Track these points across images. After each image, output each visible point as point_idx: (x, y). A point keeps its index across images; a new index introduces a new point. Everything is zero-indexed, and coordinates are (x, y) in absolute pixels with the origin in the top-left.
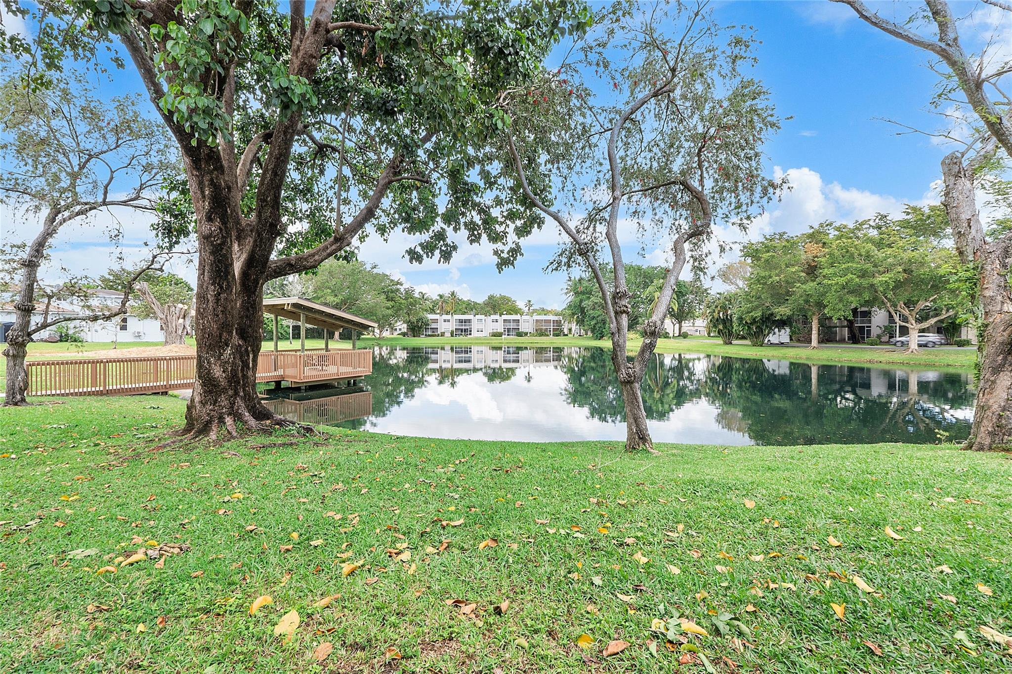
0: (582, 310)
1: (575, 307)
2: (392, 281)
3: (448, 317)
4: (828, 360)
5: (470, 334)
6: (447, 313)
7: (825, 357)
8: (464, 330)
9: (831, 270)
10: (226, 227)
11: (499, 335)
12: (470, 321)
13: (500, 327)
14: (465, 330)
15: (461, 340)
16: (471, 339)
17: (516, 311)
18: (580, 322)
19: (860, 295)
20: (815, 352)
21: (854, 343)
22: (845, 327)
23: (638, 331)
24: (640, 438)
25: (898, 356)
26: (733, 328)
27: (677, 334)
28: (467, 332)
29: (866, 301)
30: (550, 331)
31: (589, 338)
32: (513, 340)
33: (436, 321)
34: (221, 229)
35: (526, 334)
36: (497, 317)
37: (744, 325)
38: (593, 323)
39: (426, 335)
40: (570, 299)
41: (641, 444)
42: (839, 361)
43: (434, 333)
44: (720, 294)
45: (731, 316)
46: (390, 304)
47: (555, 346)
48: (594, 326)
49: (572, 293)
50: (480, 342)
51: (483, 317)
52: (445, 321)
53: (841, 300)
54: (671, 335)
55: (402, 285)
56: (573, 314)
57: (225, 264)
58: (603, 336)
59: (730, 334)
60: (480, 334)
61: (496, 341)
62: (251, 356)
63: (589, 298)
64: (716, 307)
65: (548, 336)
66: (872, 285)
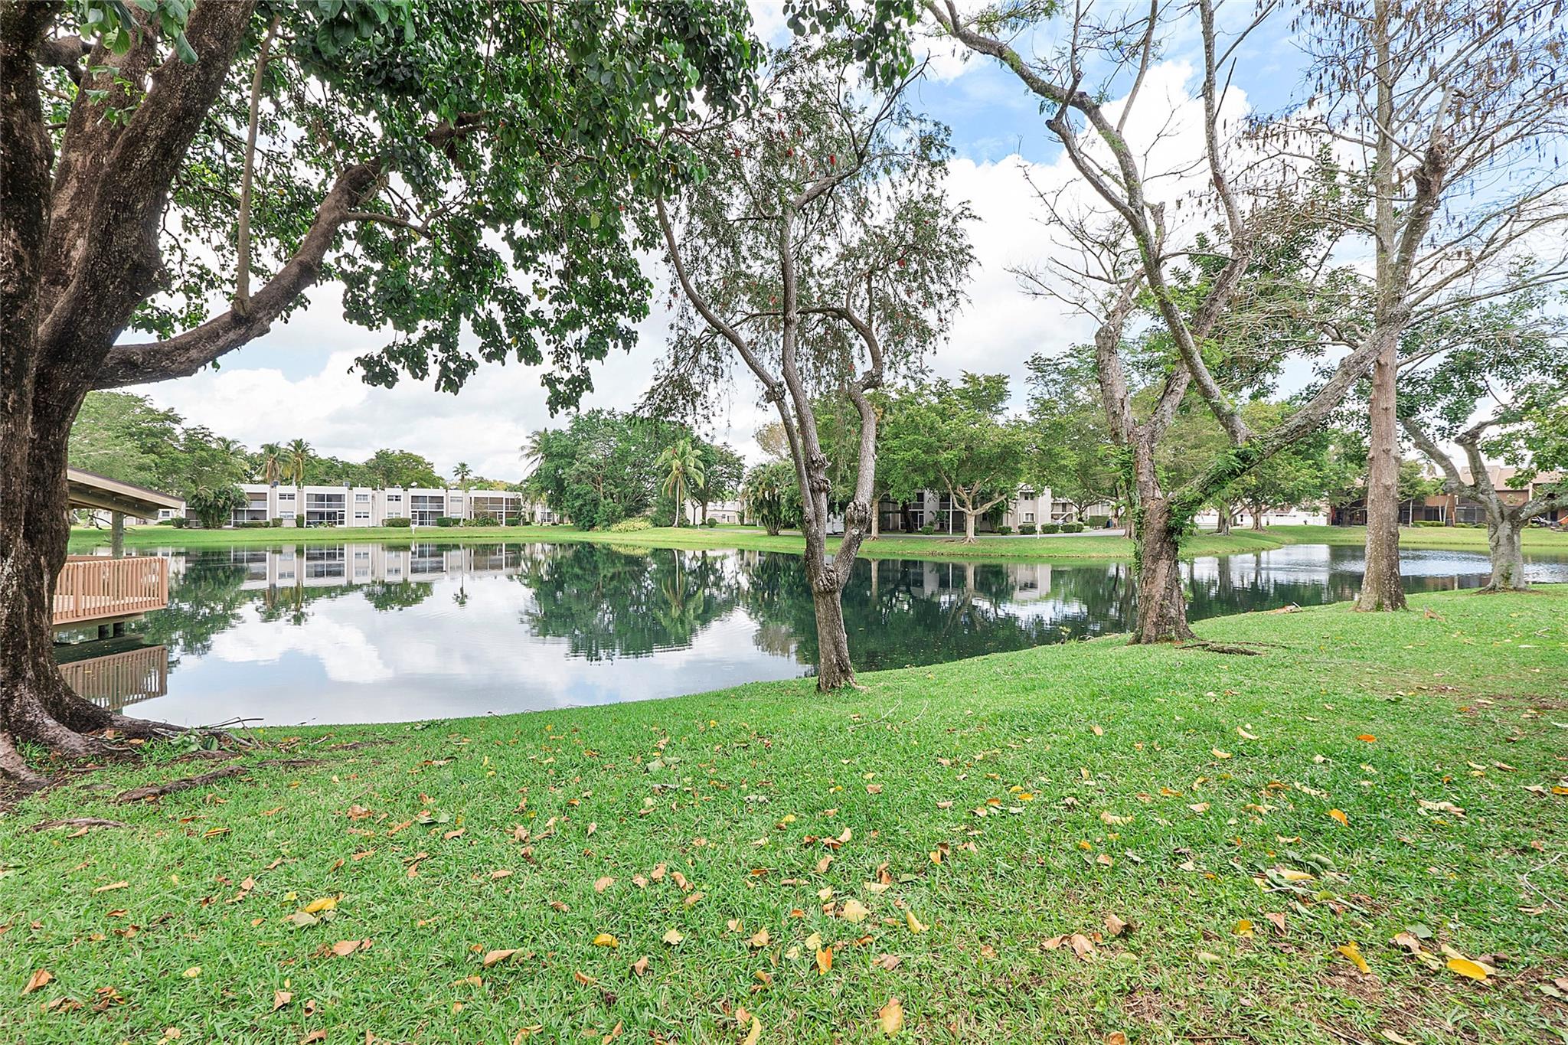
0: (560, 485)
1: (547, 477)
2: (151, 411)
3: (292, 489)
4: (891, 554)
5: (341, 523)
6: (286, 481)
7: (887, 549)
8: (326, 514)
9: (896, 443)
10: (34, 256)
11: (404, 523)
12: (339, 498)
13: (404, 510)
14: (329, 514)
15: (321, 534)
16: (345, 531)
17: (435, 482)
18: (555, 502)
19: (924, 474)
20: (875, 543)
21: (908, 532)
22: (898, 512)
23: (648, 517)
24: (842, 671)
25: (956, 547)
26: (780, 513)
27: (698, 522)
28: (333, 518)
29: (930, 482)
30: (501, 517)
31: (568, 528)
32: (433, 533)
33: (262, 497)
34: (18, 258)
35: (456, 522)
36: (398, 491)
37: (795, 510)
38: (577, 504)
39: (236, 525)
40: (536, 465)
41: (843, 680)
42: (902, 555)
43: (257, 520)
44: (764, 466)
45: (779, 497)
46: (149, 459)
47: (511, 541)
48: (580, 510)
49: (540, 455)
50: (362, 536)
51: (368, 491)
52: (282, 497)
53: (906, 480)
54: (692, 523)
55: (177, 421)
56: (544, 489)
57: (18, 348)
58: (593, 526)
59: (777, 521)
60: (362, 523)
61: (397, 535)
62: (46, 578)
63: (571, 464)
64: (760, 484)
65: (497, 524)
66: (936, 463)
